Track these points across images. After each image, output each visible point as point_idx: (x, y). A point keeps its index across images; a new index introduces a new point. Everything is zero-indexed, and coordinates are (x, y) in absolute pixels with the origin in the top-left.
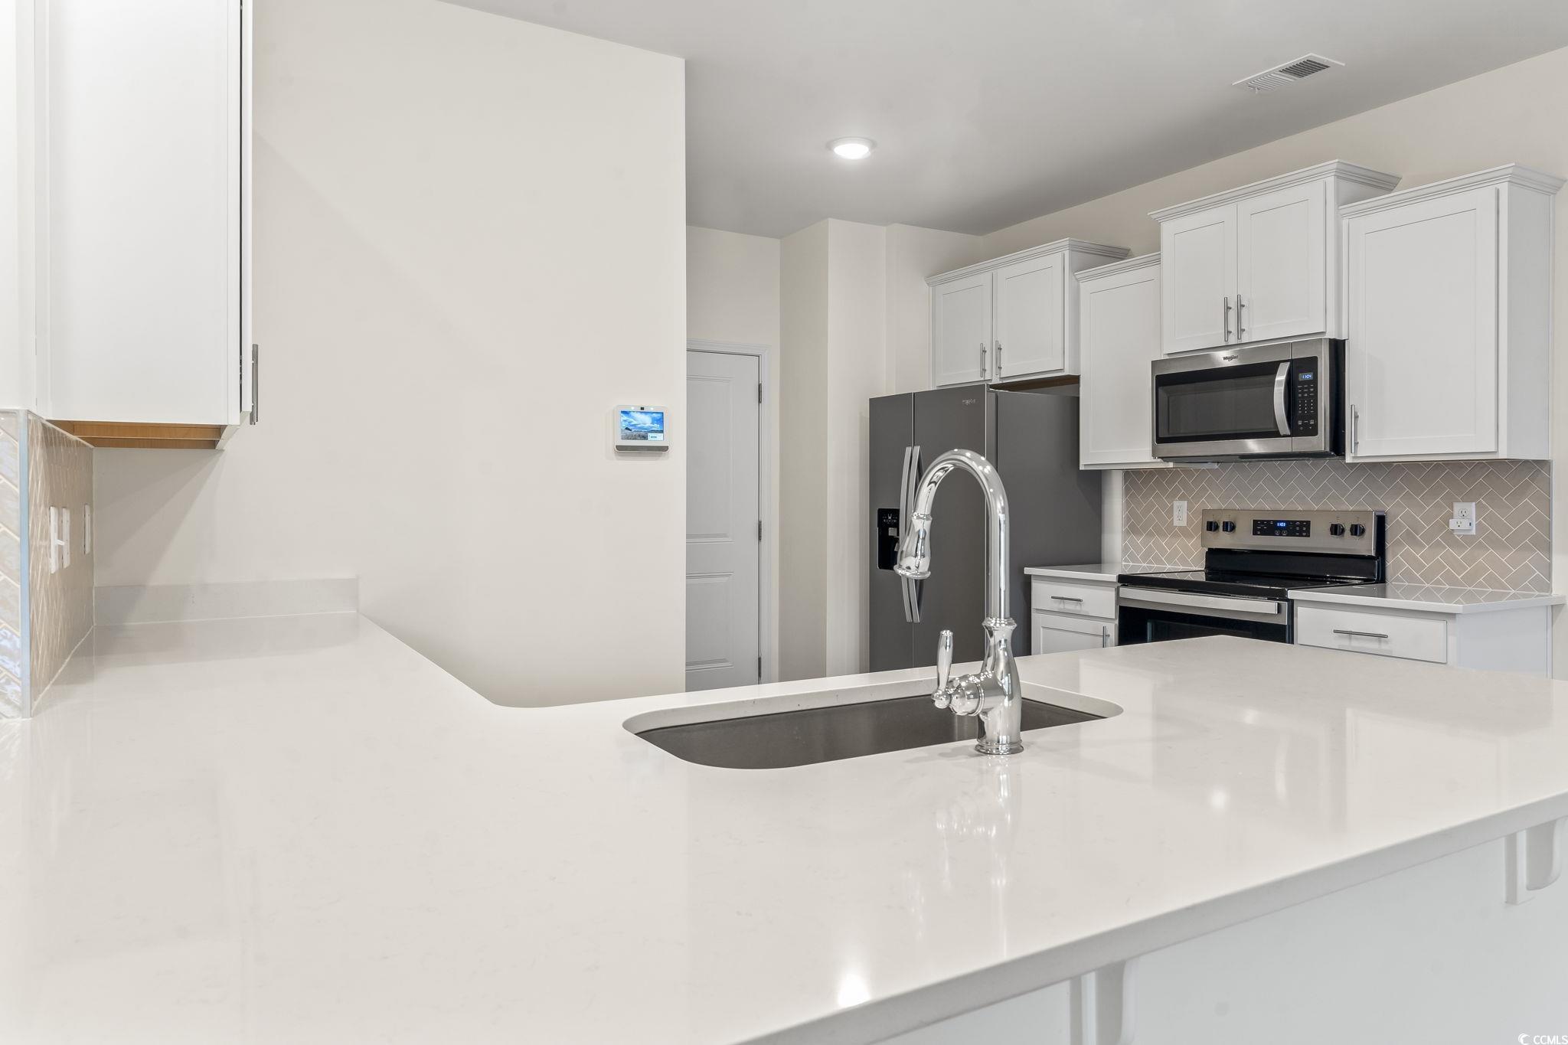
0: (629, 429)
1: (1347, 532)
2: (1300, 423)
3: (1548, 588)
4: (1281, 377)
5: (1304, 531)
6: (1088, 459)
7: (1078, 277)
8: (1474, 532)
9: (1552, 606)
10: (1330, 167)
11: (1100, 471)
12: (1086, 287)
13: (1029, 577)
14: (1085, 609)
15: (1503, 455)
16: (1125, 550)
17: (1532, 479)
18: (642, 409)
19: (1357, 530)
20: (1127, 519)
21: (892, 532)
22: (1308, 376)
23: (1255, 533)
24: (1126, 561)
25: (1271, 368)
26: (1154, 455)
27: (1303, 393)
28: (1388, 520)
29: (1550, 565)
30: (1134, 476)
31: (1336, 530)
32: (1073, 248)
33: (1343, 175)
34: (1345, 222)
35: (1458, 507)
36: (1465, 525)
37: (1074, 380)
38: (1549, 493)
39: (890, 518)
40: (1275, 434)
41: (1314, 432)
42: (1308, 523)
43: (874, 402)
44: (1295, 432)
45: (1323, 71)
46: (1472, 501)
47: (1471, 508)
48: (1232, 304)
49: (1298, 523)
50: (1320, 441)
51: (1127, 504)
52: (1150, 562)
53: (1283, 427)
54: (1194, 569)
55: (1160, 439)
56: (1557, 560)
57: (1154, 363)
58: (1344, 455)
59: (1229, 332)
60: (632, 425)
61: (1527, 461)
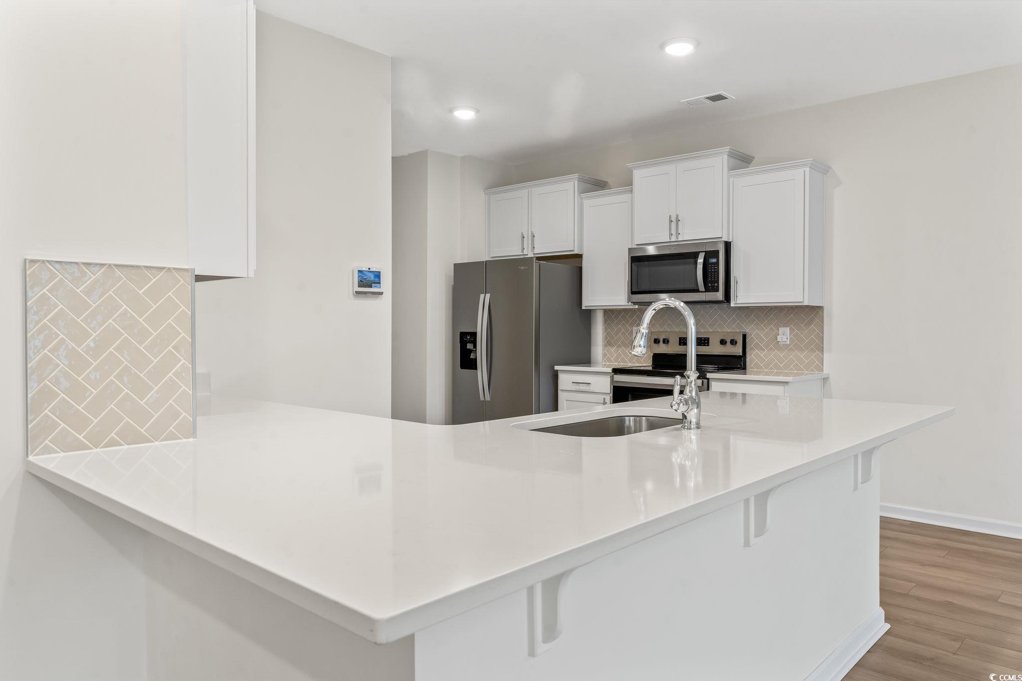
0: (362, 282)
1: (728, 343)
2: (710, 285)
3: (822, 370)
4: (700, 260)
5: (706, 343)
6: (587, 303)
7: (582, 197)
8: (788, 343)
9: (824, 378)
10: (726, 150)
11: (590, 310)
12: (587, 203)
13: (557, 371)
14: (592, 388)
15: (806, 303)
16: (604, 355)
17: (816, 315)
18: (369, 269)
19: (733, 342)
20: (605, 338)
21: (470, 346)
22: (714, 260)
23: (680, 345)
24: (605, 361)
25: (695, 255)
26: (629, 300)
27: (711, 269)
28: (747, 337)
29: (823, 358)
30: (611, 314)
31: (723, 342)
32: (581, 180)
33: (732, 155)
34: (731, 179)
35: (781, 330)
36: (784, 340)
37: (579, 256)
38: (823, 323)
39: (469, 337)
40: (697, 290)
41: (717, 290)
42: (708, 338)
43: (457, 266)
44: (707, 289)
45: (725, 100)
46: (788, 327)
47: (787, 330)
48: (674, 219)
49: (703, 339)
50: (720, 295)
51: (606, 329)
52: (619, 362)
53: (701, 287)
54: (645, 365)
55: (633, 293)
56: (826, 356)
57: (630, 249)
58: (730, 303)
59: (672, 234)
60: (364, 279)
61: (813, 307)
